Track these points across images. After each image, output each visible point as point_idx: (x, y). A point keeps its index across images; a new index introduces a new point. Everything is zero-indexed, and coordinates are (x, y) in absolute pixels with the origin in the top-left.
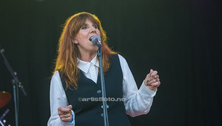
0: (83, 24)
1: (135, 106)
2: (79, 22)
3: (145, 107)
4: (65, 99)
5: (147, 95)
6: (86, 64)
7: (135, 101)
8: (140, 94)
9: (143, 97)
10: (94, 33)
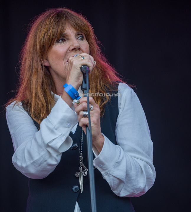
10: (76, 50)
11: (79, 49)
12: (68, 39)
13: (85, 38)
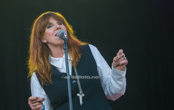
0: (48, 23)
1: (111, 89)
2: (43, 22)
3: (119, 88)
4: (45, 96)
5: (119, 77)
6: (58, 60)
7: (110, 85)
8: (112, 77)
9: (116, 79)
10: (59, 29)
11: (60, 28)
12: (53, 25)
13: (62, 24)
